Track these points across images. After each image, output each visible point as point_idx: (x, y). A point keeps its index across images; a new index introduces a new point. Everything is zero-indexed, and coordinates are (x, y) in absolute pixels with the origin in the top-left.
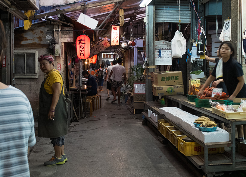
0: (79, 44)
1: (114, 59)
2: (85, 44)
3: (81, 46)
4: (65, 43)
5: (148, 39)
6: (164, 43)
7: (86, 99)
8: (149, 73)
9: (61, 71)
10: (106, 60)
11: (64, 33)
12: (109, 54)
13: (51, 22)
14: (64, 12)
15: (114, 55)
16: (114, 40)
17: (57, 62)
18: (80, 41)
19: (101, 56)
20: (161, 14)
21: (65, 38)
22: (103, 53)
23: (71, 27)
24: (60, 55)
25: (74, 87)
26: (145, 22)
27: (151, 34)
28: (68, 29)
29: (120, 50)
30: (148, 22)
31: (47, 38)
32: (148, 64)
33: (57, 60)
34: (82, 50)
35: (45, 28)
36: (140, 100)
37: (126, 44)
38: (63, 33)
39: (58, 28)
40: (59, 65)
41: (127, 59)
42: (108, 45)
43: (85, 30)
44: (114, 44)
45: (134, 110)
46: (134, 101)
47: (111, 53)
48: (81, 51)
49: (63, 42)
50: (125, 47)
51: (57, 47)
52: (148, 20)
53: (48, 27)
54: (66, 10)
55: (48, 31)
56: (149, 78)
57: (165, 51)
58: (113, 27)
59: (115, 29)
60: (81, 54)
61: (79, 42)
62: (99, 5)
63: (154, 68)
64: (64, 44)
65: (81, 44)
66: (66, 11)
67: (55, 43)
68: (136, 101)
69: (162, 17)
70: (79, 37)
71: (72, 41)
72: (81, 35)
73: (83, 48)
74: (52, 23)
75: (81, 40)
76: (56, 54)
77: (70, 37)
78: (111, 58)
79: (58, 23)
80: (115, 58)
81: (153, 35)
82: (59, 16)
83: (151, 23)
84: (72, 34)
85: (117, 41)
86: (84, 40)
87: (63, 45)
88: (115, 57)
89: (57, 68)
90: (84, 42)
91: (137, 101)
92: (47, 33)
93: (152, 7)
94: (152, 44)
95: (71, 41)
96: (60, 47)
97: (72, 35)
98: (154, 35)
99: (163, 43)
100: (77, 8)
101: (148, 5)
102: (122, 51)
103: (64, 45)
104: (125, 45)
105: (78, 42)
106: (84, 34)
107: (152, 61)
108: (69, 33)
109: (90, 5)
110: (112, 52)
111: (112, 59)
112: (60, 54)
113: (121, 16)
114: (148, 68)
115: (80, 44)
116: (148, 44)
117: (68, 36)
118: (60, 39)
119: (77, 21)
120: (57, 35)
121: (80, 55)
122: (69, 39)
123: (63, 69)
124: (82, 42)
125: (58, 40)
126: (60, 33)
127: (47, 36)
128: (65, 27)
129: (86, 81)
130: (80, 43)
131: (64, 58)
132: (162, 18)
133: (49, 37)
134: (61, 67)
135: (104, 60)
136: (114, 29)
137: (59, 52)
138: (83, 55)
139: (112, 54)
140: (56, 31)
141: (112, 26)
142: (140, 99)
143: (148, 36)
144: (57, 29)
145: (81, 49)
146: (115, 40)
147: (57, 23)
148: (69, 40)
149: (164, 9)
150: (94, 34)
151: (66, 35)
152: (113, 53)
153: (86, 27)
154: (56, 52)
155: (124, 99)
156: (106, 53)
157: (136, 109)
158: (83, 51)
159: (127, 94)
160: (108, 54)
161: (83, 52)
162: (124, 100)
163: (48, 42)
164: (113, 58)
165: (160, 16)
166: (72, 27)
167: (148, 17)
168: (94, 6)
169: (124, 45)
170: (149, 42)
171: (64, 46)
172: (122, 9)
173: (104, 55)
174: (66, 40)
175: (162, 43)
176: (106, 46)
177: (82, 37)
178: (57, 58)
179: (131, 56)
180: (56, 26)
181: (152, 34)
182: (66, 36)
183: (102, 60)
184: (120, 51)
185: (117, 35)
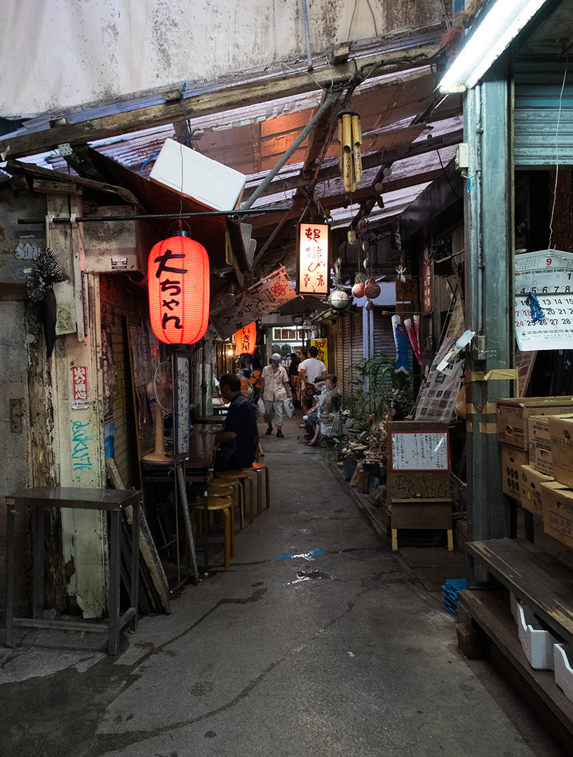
0: (158, 275)
1: (303, 341)
2: (183, 271)
3: (168, 281)
4: (104, 277)
5: (482, 243)
6: (555, 264)
7: (206, 502)
8: (489, 405)
9: (91, 399)
10: (281, 345)
11: (96, 231)
12: (290, 330)
13: (31, 184)
14: (88, 132)
15: (302, 333)
16: (310, 275)
17: (70, 361)
18: (162, 260)
19: (269, 335)
20: (536, 127)
21: (102, 253)
22: (274, 329)
23: (129, 208)
24: (81, 331)
25: (157, 457)
26: (462, 165)
27: (495, 219)
28: (115, 214)
29: (321, 316)
30: (481, 165)
31: (22, 256)
32: (484, 361)
33: (68, 351)
34: (173, 301)
35: (12, 211)
36: (415, 497)
37: (345, 295)
38: (92, 234)
39: (66, 208)
40: (78, 373)
41: (340, 341)
42: (290, 294)
43: (188, 215)
44: (309, 289)
45: (394, 533)
46: (394, 501)
47: (294, 328)
48: (166, 304)
49: (93, 273)
50: (340, 304)
51: (64, 294)
52: (480, 155)
53: (22, 207)
54: (95, 123)
55: (20, 222)
56: (491, 428)
57: (557, 298)
58: (304, 227)
59: (313, 236)
60: (166, 319)
61: (158, 263)
62: (248, 96)
63: (512, 381)
64: (97, 280)
65: (165, 276)
66: (98, 127)
67: (49, 276)
68: (399, 501)
69: (539, 140)
70: (159, 244)
71: (135, 269)
72: (171, 236)
73: (174, 290)
74: (36, 184)
75: (169, 255)
76: (62, 327)
77: (122, 252)
78: (295, 339)
79: (62, 186)
80: (306, 339)
81: (504, 223)
82: (66, 149)
83: (495, 165)
84: (134, 239)
85: (320, 279)
86: (183, 256)
87: (95, 283)
88: (303, 337)
89: (71, 387)
90: (180, 267)
91: (403, 501)
92: (18, 235)
93: (499, 90)
94: (502, 265)
95: (129, 268)
96: (78, 295)
97: (131, 241)
98: (509, 222)
99: (549, 261)
100: (145, 114)
101: (480, 83)
102: (324, 319)
103: (97, 285)
104: (340, 298)
105: (154, 267)
106: (183, 233)
107: (502, 349)
108: (121, 231)
109: (206, 98)
110: (298, 325)
111: (297, 341)
112: (81, 325)
113: (349, 145)
114: (486, 382)
115: (163, 272)
116: (483, 269)
117: (114, 245)
118: (75, 261)
119: (151, 175)
120: (62, 239)
121: (164, 327)
122: (120, 260)
123: (97, 390)
124: (170, 263)
125: (68, 262)
126: (78, 232)
127: (21, 245)
128: (99, 206)
129: (225, 409)
130: (162, 268)
131: (99, 341)
132: (543, 146)
133: (27, 250)
134: (90, 380)
135: (277, 344)
136: (308, 235)
137: (73, 315)
138: (177, 326)
139: (297, 330)
140: (55, 221)
141: (302, 225)
142: (413, 493)
143: (482, 230)
144: (64, 215)
145: (167, 296)
146: (314, 276)
147: (58, 184)
148: (119, 265)
149: (560, 103)
150: (227, 234)
151: (108, 239)
152: (300, 327)
153: (190, 204)
154: (60, 317)
155: (341, 463)
156: (281, 329)
157: (399, 531)
158: (177, 304)
159: (354, 451)
160: (287, 330)
161: (177, 311)
162: (340, 467)
163: (26, 271)
164: (299, 339)
165: (531, 139)
166: (132, 204)
167: (480, 141)
168: (225, 101)
169: (337, 297)
170: (487, 257)
171: (97, 290)
172: (352, 114)
173: (278, 332)
174: (105, 265)
175: (543, 264)
176: (281, 297)
177: (173, 245)
178: (69, 341)
179: (353, 333)
180: (59, 202)
181: (501, 220)
182: (104, 246)
183: (273, 344)
184: (321, 319)
185: (321, 259)
